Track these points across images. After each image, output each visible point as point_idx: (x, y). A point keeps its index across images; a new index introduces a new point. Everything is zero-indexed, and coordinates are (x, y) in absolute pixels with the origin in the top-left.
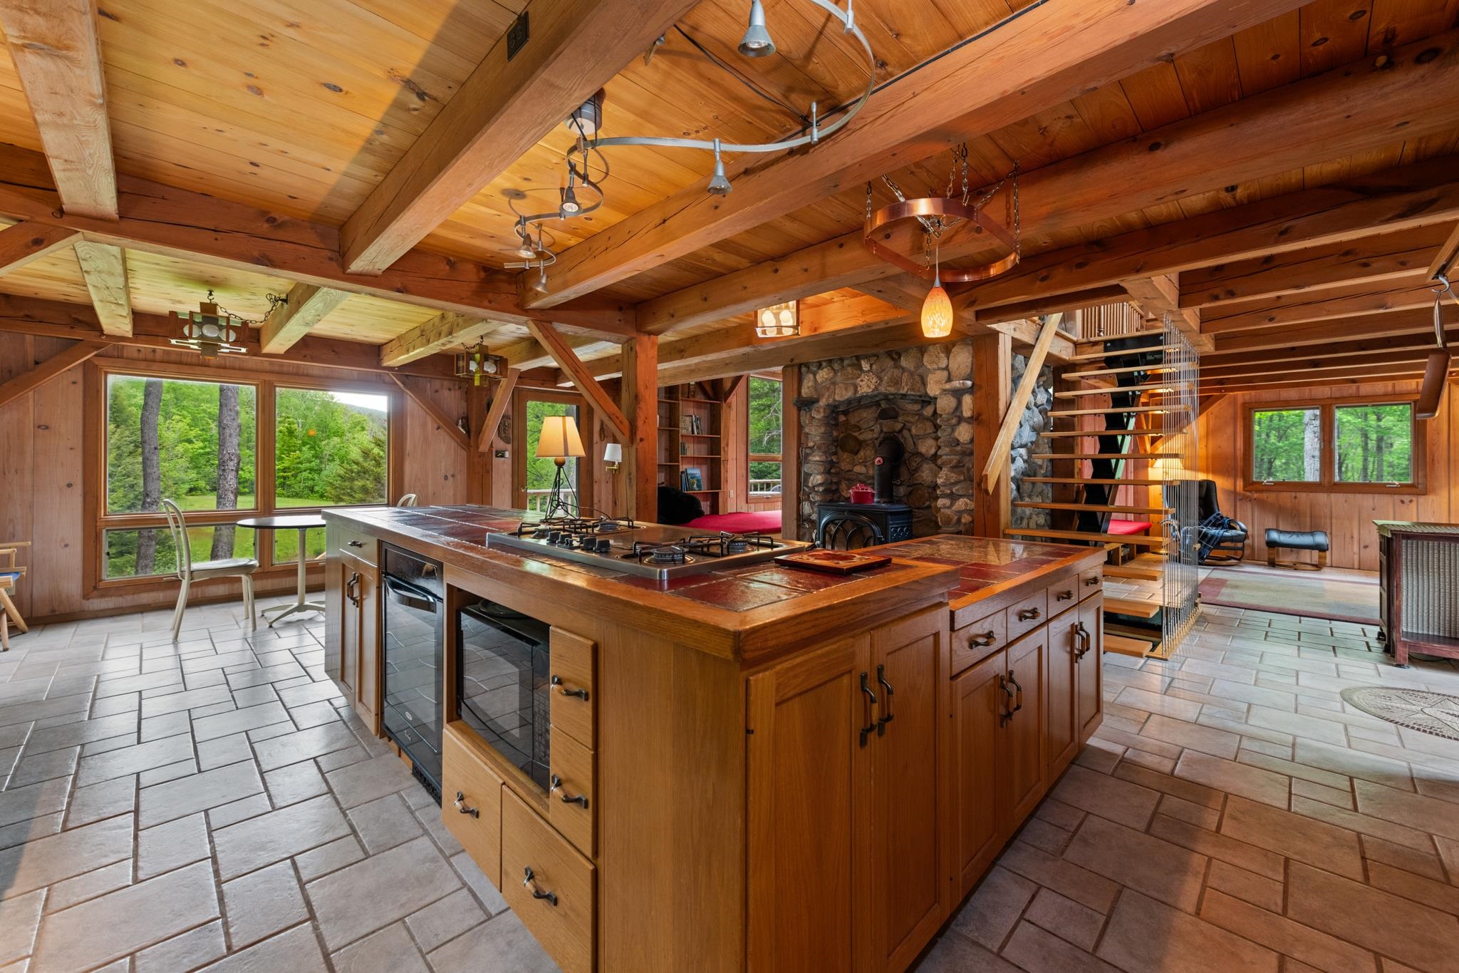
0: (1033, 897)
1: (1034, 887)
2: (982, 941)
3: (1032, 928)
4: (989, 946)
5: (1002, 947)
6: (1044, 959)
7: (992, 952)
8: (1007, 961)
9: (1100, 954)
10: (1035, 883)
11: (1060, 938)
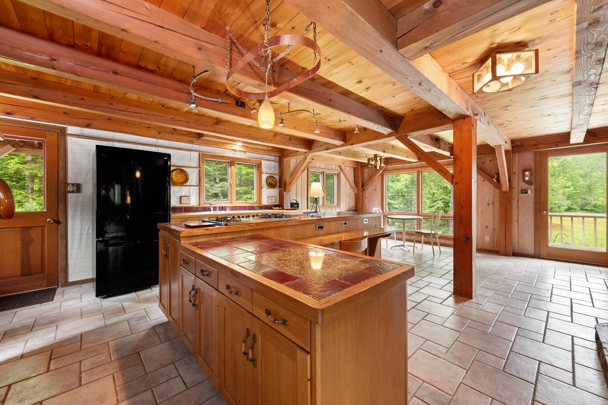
0: (185, 383)
1: (189, 386)
2: (180, 361)
3: (174, 376)
4: (178, 362)
5: (175, 365)
6: (162, 373)
7: (176, 362)
8: (170, 364)
9: (150, 391)
10: (190, 388)
11: (164, 382)
